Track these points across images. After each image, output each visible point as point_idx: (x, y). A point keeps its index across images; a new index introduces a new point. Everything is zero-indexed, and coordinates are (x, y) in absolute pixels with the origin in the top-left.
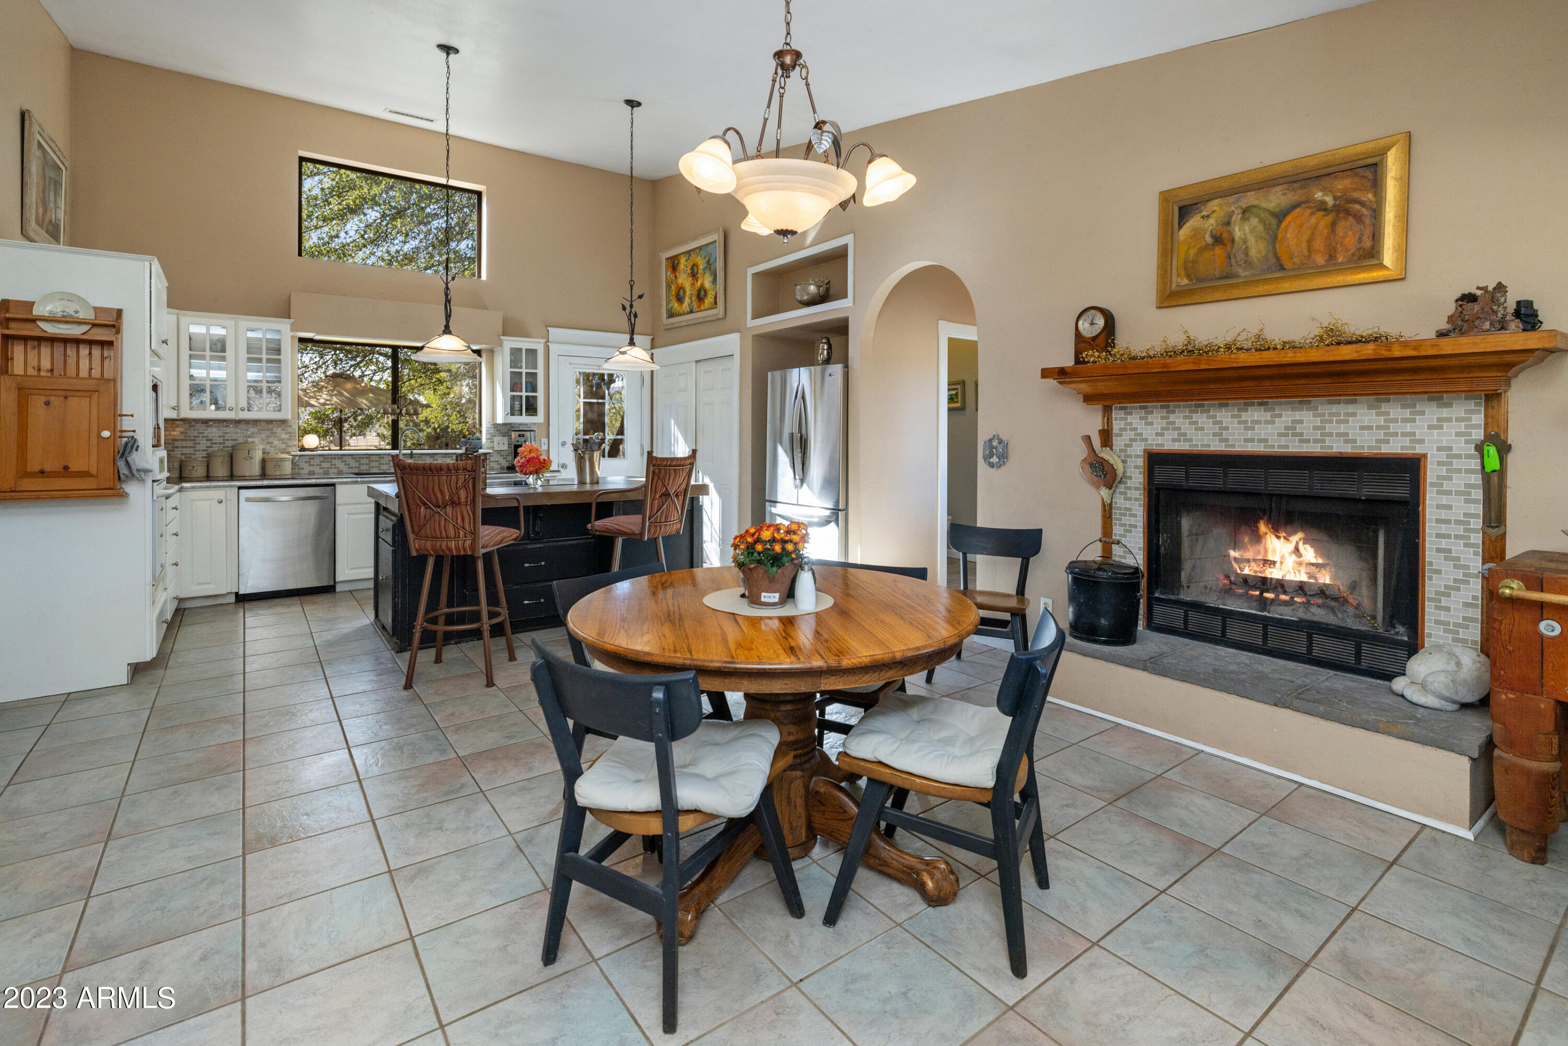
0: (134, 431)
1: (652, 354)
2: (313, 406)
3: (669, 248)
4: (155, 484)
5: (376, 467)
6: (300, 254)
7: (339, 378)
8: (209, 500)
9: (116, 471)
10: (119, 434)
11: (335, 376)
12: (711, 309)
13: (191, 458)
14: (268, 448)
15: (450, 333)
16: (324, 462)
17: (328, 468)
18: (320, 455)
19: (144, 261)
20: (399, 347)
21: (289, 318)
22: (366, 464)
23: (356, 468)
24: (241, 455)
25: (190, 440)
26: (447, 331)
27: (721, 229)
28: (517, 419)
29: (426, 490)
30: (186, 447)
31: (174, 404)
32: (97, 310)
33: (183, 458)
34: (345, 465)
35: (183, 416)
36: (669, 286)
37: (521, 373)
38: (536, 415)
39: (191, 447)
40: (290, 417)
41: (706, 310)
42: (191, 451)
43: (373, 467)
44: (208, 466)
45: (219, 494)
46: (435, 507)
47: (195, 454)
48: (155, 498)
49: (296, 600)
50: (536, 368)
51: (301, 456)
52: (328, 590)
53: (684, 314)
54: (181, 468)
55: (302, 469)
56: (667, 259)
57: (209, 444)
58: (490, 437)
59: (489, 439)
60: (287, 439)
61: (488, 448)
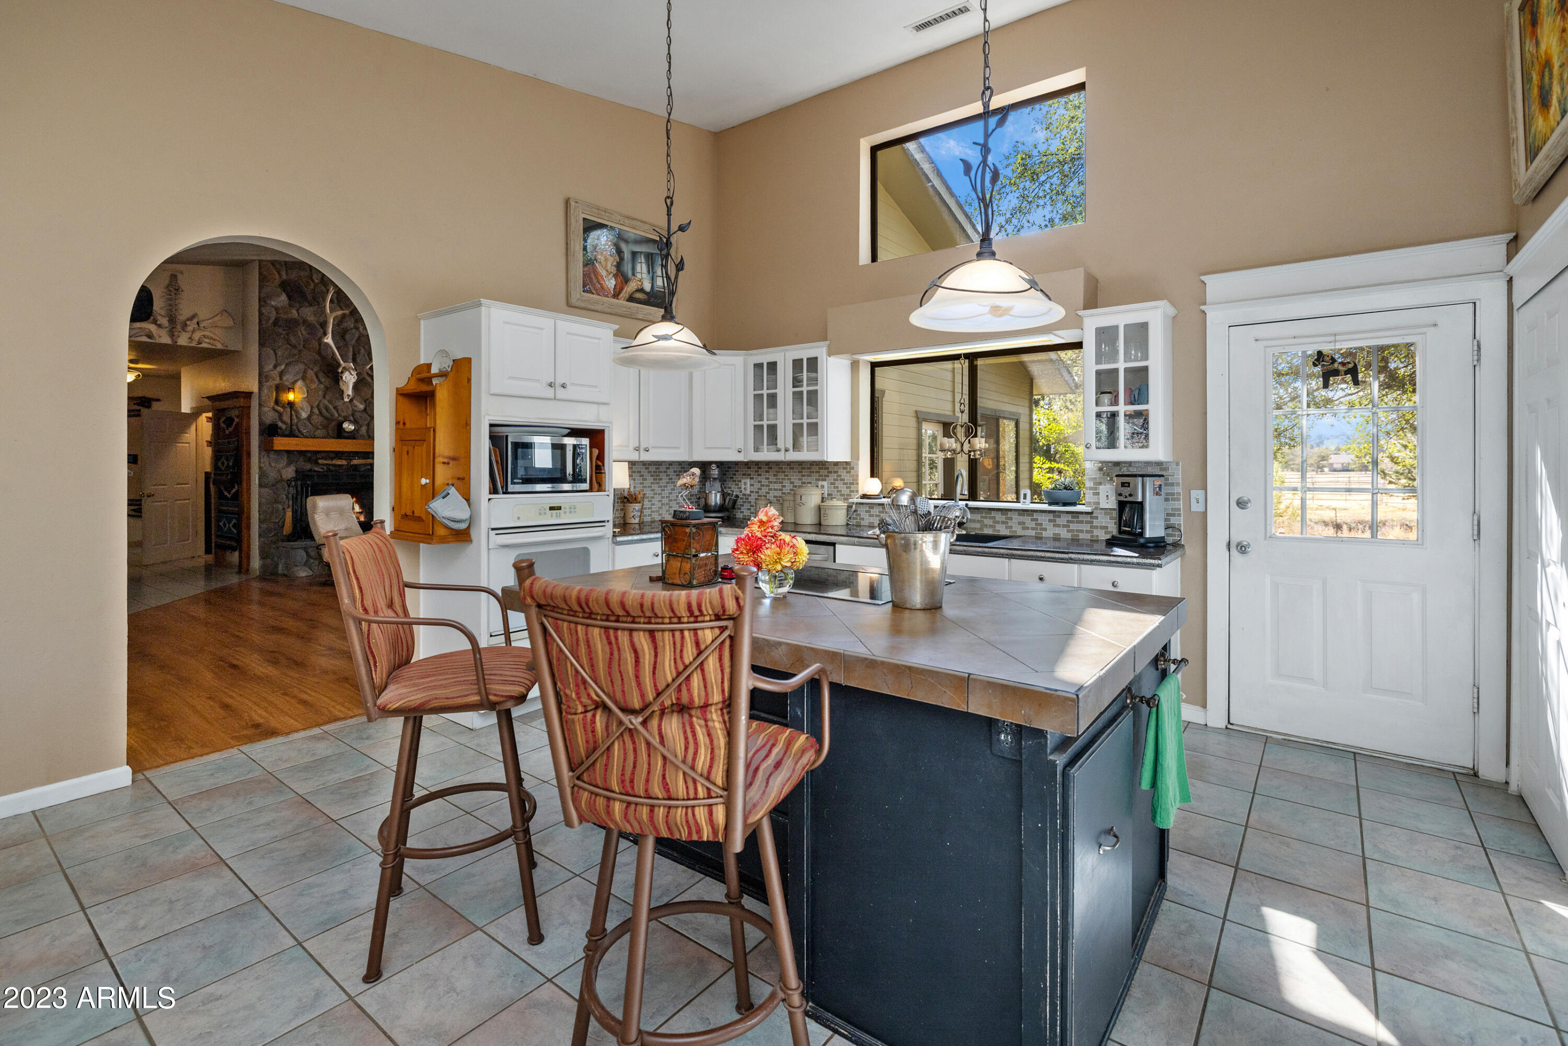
1: (1510, 279)
24: (797, 500)
28: (1106, 455)
31: (740, 446)
35: (749, 458)
37: (1116, 370)
38: (1146, 446)
51: (861, 504)
55: (863, 519)
58: (1092, 485)
59: (1091, 488)
60: (850, 483)
61: (1089, 504)
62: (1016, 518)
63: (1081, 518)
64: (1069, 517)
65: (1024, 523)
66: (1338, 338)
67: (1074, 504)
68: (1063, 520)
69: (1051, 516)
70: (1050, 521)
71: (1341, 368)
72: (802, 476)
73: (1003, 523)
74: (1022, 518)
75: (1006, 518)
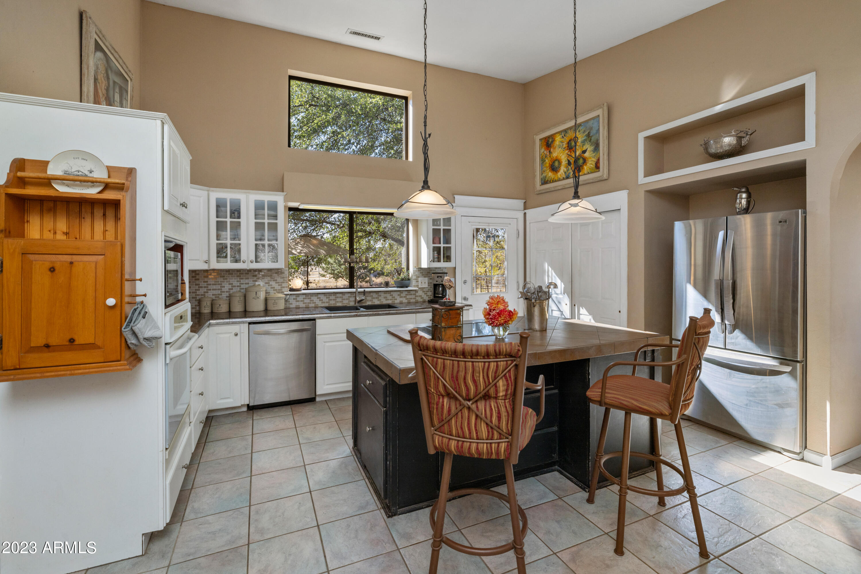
0: (145, 295)
1: (525, 214)
2: (293, 254)
3: (543, 131)
4: (168, 346)
5: (340, 302)
6: (289, 146)
7: (307, 237)
8: (229, 333)
9: (123, 340)
10: (127, 299)
11: (304, 236)
12: (591, 173)
13: (219, 297)
14: (269, 289)
15: (428, 188)
16: (306, 299)
17: (308, 303)
18: (303, 294)
19: (155, 119)
20: (355, 212)
21: (283, 191)
22: (334, 300)
23: (327, 302)
24: (251, 295)
25: (218, 284)
26: (426, 186)
27: (605, 104)
28: (436, 265)
29: (455, 379)
30: (216, 290)
31: (206, 258)
32: (110, 169)
33: (214, 297)
34: (320, 300)
35: (212, 267)
36: (543, 161)
37: (440, 229)
38: (450, 261)
39: (218, 289)
40: (284, 268)
41: (585, 174)
42: (219, 292)
43: (338, 302)
44: (230, 304)
45: (235, 328)
46: (464, 400)
47: (221, 295)
48: (168, 362)
49: (289, 407)
50: (450, 226)
51: (291, 295)
52: (311, 400)
53: (559, 180)
54: (212, 305)
55: (292, 304)
56: (541, 140)
57: (230, 287)
58: (416, 278)
59: (415, 279)
60: (281, 282)
61: (415, 286)
62: (383, 295)
63: (411, 292)
64: (406, 293)
65: (386, 297)
66: (490, 225)
67: (407, 287)
68: (403, 294)
69: (399, 293)
70: (398, 295)
71: (491, 235)
72: (240, 279)
73: (376, 298)
74: (385, 295)
75: (378, 296)
